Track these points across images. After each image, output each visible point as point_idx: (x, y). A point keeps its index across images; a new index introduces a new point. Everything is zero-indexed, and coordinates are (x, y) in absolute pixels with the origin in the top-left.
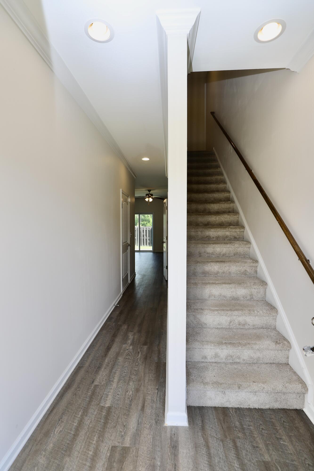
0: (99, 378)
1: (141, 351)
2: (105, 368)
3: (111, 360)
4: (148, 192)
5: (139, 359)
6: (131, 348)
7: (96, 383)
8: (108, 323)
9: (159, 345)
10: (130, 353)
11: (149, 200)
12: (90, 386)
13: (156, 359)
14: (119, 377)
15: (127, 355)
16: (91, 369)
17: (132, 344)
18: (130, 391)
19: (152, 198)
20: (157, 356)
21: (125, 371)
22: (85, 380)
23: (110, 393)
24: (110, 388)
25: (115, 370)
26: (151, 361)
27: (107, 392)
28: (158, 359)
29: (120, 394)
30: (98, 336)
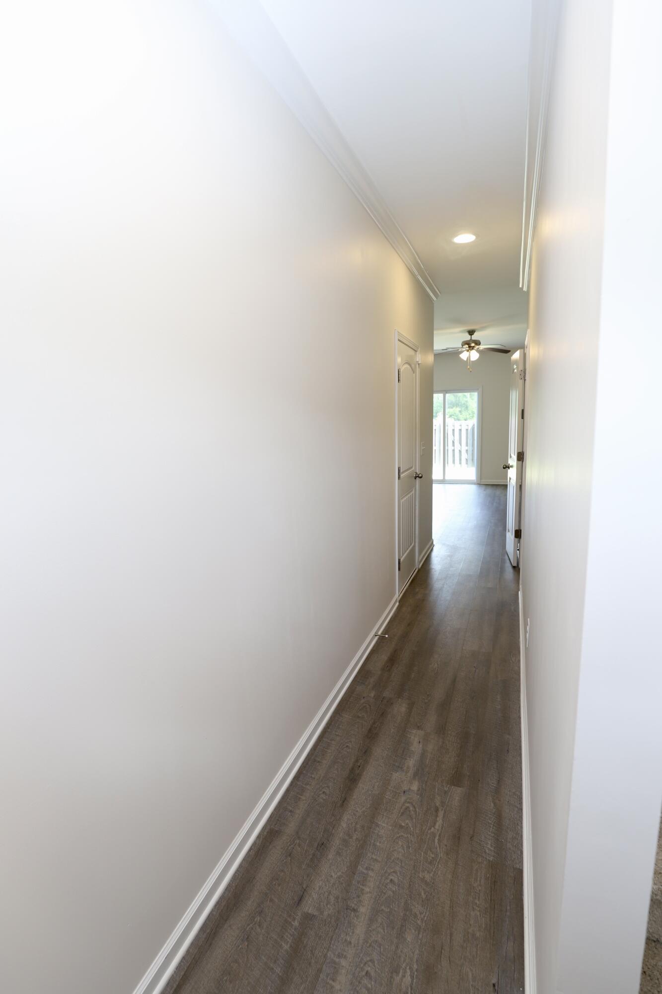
0: (320, 887)
1: (443, 803)
2: (338, 853)
3: (356, 824)
4: (467, 337)
5: (437, 837)
6: (415, 787)
7: (308, 907)
8: (359, 688)
9: (497, 791)
10: (411, 808)
11: (469, 358)
12: (290, 916)
13: (489, 846)
14: (376, 898)
15: (403, 814)
16: (299, 845)
17: (419, 773)
18: (405, 972)
19: (478, 351)
20: (493, 837)
21: (393, 878)
22: (279, 885)
23: (343, 962)
24: (346, 940)
25: (365, 867)
26: (472, 851)
27: (337, 953)
28: (495, 848)
29: (373, 974)
30: (329, 730)
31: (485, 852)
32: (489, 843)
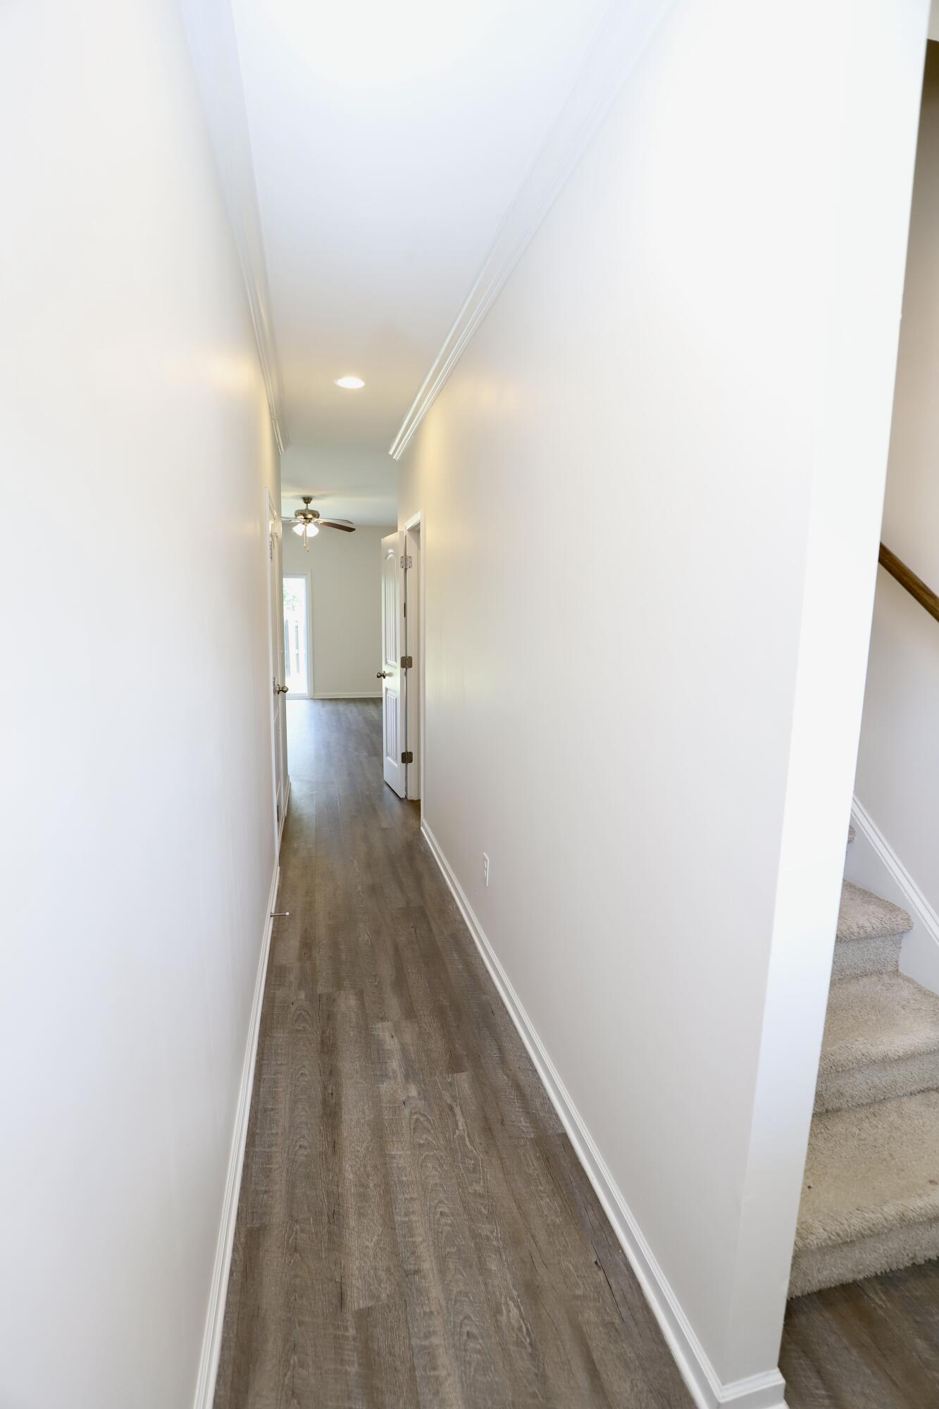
0: (359, 1269)
1: (454, 1097)
2: (361, 1215)
3: (364, 1166)
5: (467, 1139)
6: (413, 1092)
7: (357, 1301)
8: (280, 993)
9: (503, 1061)
10: (422, 1119)
12: (338, 1327)
13: (523, 1123)
14: (434, 1243)
15: (414, 1129)
16: (303, 1231)
17: (410, 1075)
18: (507, 1305)
20: (523, 1111)
21: (441, 1209)
22: (301, 1297)
23: (435, 1340)
24: (425, 1313)
25: (403, 1213)
26: (510, 1137)
27: (422, 1335)
28: (530, 1122)
29: (475, 1331)
30: (265, 1062)
31: (524, 1132)
32: (522, 1120)
